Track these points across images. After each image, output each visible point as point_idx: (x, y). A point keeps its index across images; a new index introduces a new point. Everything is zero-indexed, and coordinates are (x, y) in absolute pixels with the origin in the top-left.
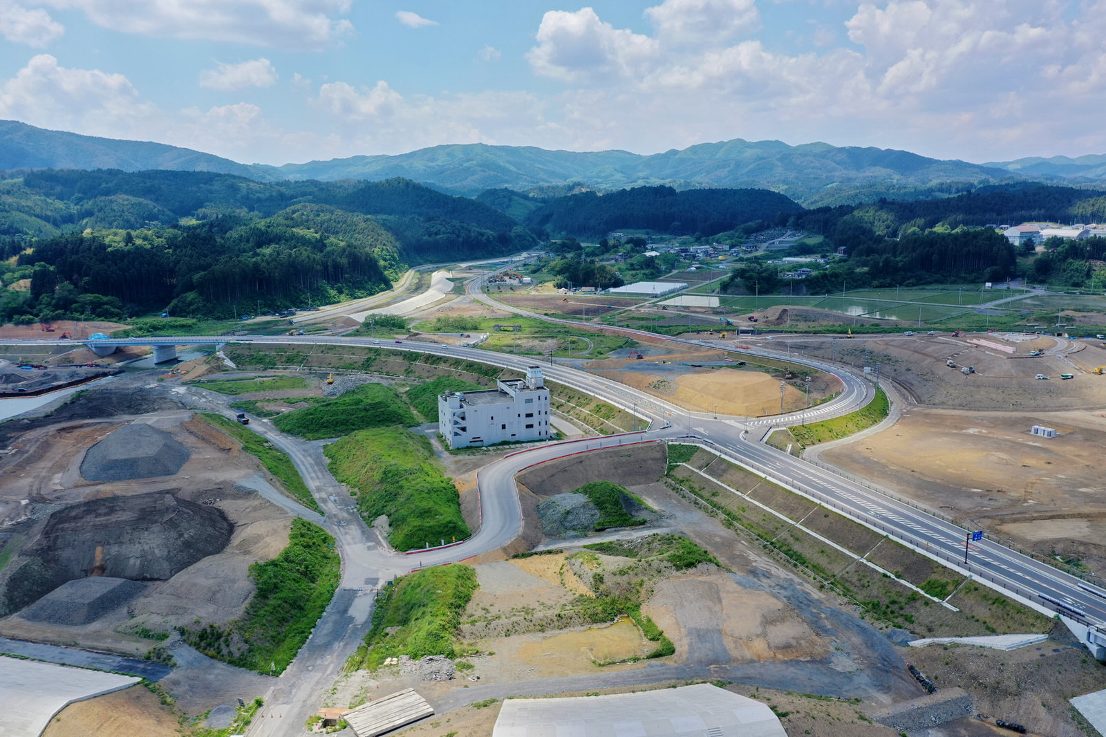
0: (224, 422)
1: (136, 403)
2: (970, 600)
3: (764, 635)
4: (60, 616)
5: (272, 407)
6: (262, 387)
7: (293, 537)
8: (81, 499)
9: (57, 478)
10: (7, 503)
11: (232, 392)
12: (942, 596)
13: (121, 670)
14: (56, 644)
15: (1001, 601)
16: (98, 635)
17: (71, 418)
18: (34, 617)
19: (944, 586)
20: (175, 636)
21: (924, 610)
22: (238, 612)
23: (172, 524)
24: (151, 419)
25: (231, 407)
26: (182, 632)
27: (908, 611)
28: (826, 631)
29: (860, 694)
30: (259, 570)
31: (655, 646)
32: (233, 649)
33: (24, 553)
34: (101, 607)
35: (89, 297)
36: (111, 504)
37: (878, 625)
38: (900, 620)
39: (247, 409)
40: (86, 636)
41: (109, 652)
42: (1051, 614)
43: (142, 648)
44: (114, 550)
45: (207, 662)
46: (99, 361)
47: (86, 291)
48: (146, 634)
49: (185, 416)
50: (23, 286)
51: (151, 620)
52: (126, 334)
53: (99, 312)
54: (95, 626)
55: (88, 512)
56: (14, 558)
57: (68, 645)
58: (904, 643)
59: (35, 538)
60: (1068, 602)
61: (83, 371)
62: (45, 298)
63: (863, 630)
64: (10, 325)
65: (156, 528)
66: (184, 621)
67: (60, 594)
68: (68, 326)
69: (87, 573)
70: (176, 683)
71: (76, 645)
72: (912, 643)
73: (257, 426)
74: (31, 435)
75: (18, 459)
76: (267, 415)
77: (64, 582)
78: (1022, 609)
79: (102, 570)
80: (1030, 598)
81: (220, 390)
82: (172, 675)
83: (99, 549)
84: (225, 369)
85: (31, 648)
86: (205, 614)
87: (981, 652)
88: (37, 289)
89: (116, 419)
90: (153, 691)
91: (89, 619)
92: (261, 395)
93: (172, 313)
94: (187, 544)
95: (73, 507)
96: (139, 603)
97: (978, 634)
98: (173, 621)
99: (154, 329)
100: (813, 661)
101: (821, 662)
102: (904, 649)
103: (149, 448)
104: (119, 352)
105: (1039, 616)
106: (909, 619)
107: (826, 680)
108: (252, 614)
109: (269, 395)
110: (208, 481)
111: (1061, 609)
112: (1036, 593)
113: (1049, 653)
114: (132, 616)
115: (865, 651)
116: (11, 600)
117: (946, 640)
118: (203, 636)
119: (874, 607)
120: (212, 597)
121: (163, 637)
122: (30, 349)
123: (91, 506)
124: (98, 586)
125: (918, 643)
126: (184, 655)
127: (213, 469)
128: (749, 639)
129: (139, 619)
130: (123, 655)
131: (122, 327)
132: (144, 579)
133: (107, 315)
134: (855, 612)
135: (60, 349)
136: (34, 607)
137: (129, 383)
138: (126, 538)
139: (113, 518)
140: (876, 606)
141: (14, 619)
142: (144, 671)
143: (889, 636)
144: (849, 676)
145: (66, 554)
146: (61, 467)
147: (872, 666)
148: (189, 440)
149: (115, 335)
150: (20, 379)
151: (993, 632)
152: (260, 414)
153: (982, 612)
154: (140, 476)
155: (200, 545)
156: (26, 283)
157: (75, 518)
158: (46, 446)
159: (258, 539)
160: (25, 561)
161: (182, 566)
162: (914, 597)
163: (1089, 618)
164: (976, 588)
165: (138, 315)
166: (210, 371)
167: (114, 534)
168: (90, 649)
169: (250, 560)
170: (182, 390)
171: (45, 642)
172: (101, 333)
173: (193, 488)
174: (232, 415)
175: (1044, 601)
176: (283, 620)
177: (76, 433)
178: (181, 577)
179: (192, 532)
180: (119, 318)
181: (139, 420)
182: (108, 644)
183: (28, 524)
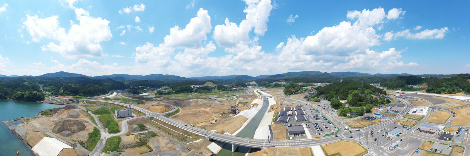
0: (85, 111)
1: (74, 107)
2: (193, 136)
3: (166, 146)
4: (63, 135)
5: (91, 110)
6: (90, 107)
7: (94, 129)
8: (67, 120)
9: (64, 116)
10: (58, 118)
11: (86, 107)
12: (190, 136)
13: (70, 145)
14: (63, 139)
15: (197, 135)
16: (67, 139)
17: (66, 108)
18: (60, 135)
19: (190, 135)
20: (77, 142)
21: (188, 139)
22: (86, 140)
23: (78, 125)
24: (75, 110)
25: (86, 109)
26: (78, 142)
27: (186, 139)
28: (175, 144)
29: (181, 153)
30: (89, 134)
31: (150, 150)
32: (85, 146)
33: (60, 125)
34: (68, 135)
35: (69, 93)
36: (70, 121)
37: (182, 142)
38: (185, 141)
39: (88, 110)
40: (66, 139)
41: (69, 142)
42: (203, 135)
43: (73, 143)
44: (70, 127)
45: (81, 147)
46: (70, 101)
47: (69, 92)
48: (74, 141)
49: (80, 110)
50: (62, 91)
51: (75, 139)
52: (73, 98)
53: (70, 95)
54: (67, 138)
55: (67, 121)
56: (59, 126)
57: (64, 140)
58: (186, 144)
59: (61, 124)
60: (205, 133)
61: (68, 102)
62: (64, 93)
63: (180, 143)
64: (60, 96)
65: (76, 125)
66: (79, 140)
67: (64, 132)
68: (67, 96)
69: (67, 130)
70: (77, 149)
71: (65, 140)
72: (187, 144)
73: (89, 112)
74: (62, 110)
75: (60, 113)
76: (91, 111)
77: (64, 131)
78: (200, 136)
79: (69, 130)
80: (201, 134)
81: (84, 107)
82: (77, 148)
83: (68, 127)
84: (85, 104)
85: (59, 139)
86: (82, 140)
87: (196, 143)
88: (64, 92)
89: (71, 109)
90: (74, 150)
91: (67, 137)
92: (90, 108)
93: (79, 96)
94: (79, 128)
95: (66, 120)
96: (73, 136)
97: (195, 141)
98: (77, 140)
99: (76, 98)
100: (174, 150)
101: (175, 149)
102: (186, 145)
103: (75, 114)
104: (71, 100)
105: (202, 136)
106: (186, 140)
107: (176, 152)
108: (88, 140)
109: (91, 108)
110: (82, 119)
111: (204, 135)
112: (201, 133)
113: (204, 141)
114: (72, 138)
115: (181, 147)
116: (58, 132)
117: (191, 143)
118: (81, 143)
119: (181, 140)
120: (83, 137)
121: (76, 142)
122: (62, 99)
123: (68, 121)
124: (68, 132)
125: (188, 144)
126: (78, 145)
127: (83, 118)
128: (164, 147)
129: (73, 138)
130: (70, 143)
131: (73, 97)
132: (74, 132)
133: (71, 95)
134: (178, 141)
135: (65, 99)
136: (60, 133)
137: (73, 105)
138: (72, 126)
139: (70, 123)
140: (181, 139)
141: (58, 134)
142: (73, 146)
143: (184, 144)
144: (179, 151)
145: (65, 127)
146: (65, 115)
147: (182, 149)
148: (80, 113)
149: (72, 98)
150: (61, 102)
151: (197, 140)
152: (90, 111)
153: (195, 137)
154: (74, 118)
155: (81, 129)
156: (63, 91)
157: (66, 122)
158: (63, 112)
159: (89, 129)
160: (60, 126)
161: (79, 132)
162: (186, 137)
163: (208, 135)
164: (194, 134)
165: (75, 95)
166: (83, 104)
167: (70, 125)
168: (67, 141)
169: (88, 132)
170: (79, 106)
171: (61, 139)
172: (70, 97)
173: (80, 120)
174: (86, 110)
175: (202, 134)
176: (92, 142)
177: (67, 110)
178: (78, 133)
179: (80, 127)
180: (72, 96)
181: (74, 110)
182: (69, 141)
183: (61, 122)
